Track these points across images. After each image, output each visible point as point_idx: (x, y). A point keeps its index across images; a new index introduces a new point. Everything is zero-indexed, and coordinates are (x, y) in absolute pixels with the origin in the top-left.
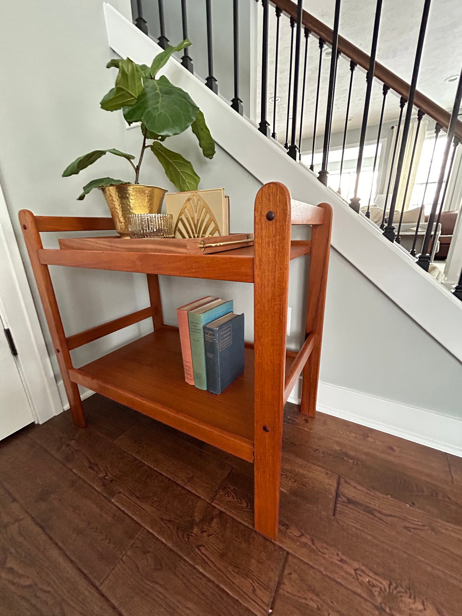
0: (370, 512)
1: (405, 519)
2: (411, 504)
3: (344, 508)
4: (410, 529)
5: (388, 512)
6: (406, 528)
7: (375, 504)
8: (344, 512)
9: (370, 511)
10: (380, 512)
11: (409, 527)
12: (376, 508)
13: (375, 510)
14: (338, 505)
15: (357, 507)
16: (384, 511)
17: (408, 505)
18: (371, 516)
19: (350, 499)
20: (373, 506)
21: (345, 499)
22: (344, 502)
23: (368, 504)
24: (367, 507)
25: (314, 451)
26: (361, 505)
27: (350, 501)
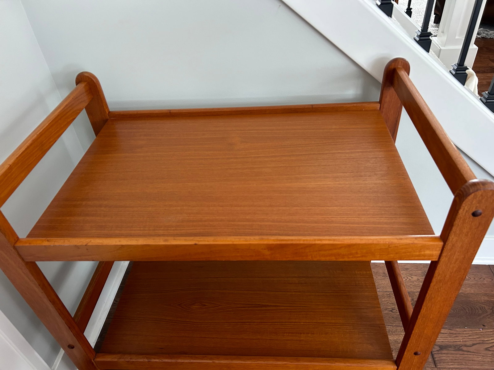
0: (459, 350)
1: (483, 342)
2: (483, 327)
3: (440, 355)
4: (489, 349)
5: (470, 343)
6: (487, 349)
7: (459, 340)
8: (442, 359)
9: (458, 348)
10: (466, 346)
11: (488, 348)
12: (461, 343)
13: (462, 346)
14: (435, 356)
15: (449, 350)
16: (468, 343)
17: (481, 329)
18: (461, 352)
19: (441, 345)
20: (459, 343)
21: (438, 348)
22: (438, 351)
23: (455, 344)
24: (455, 346)
25: (391, 311)
26: (450, 346)
27: (442, 348)
